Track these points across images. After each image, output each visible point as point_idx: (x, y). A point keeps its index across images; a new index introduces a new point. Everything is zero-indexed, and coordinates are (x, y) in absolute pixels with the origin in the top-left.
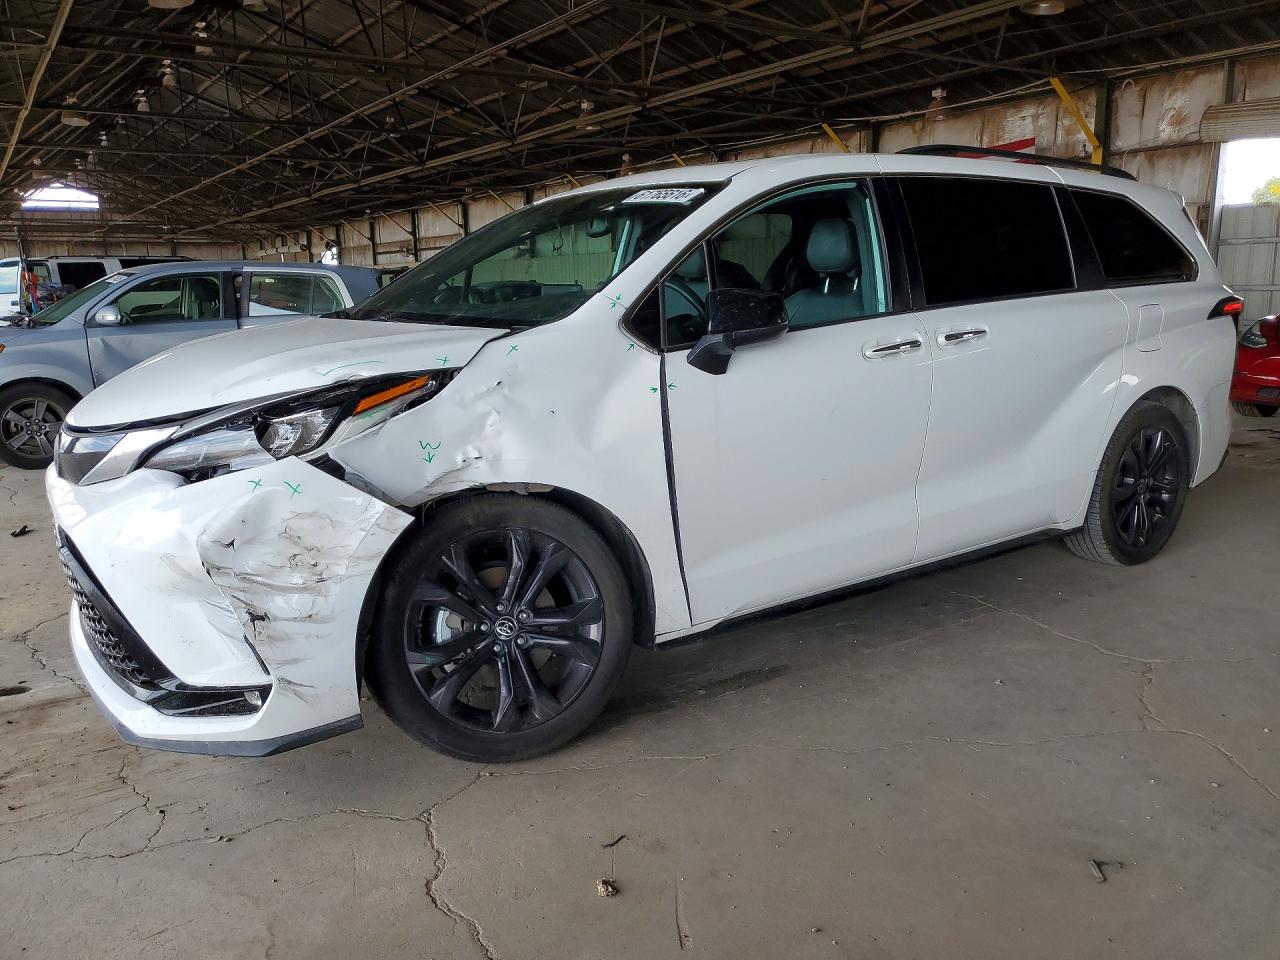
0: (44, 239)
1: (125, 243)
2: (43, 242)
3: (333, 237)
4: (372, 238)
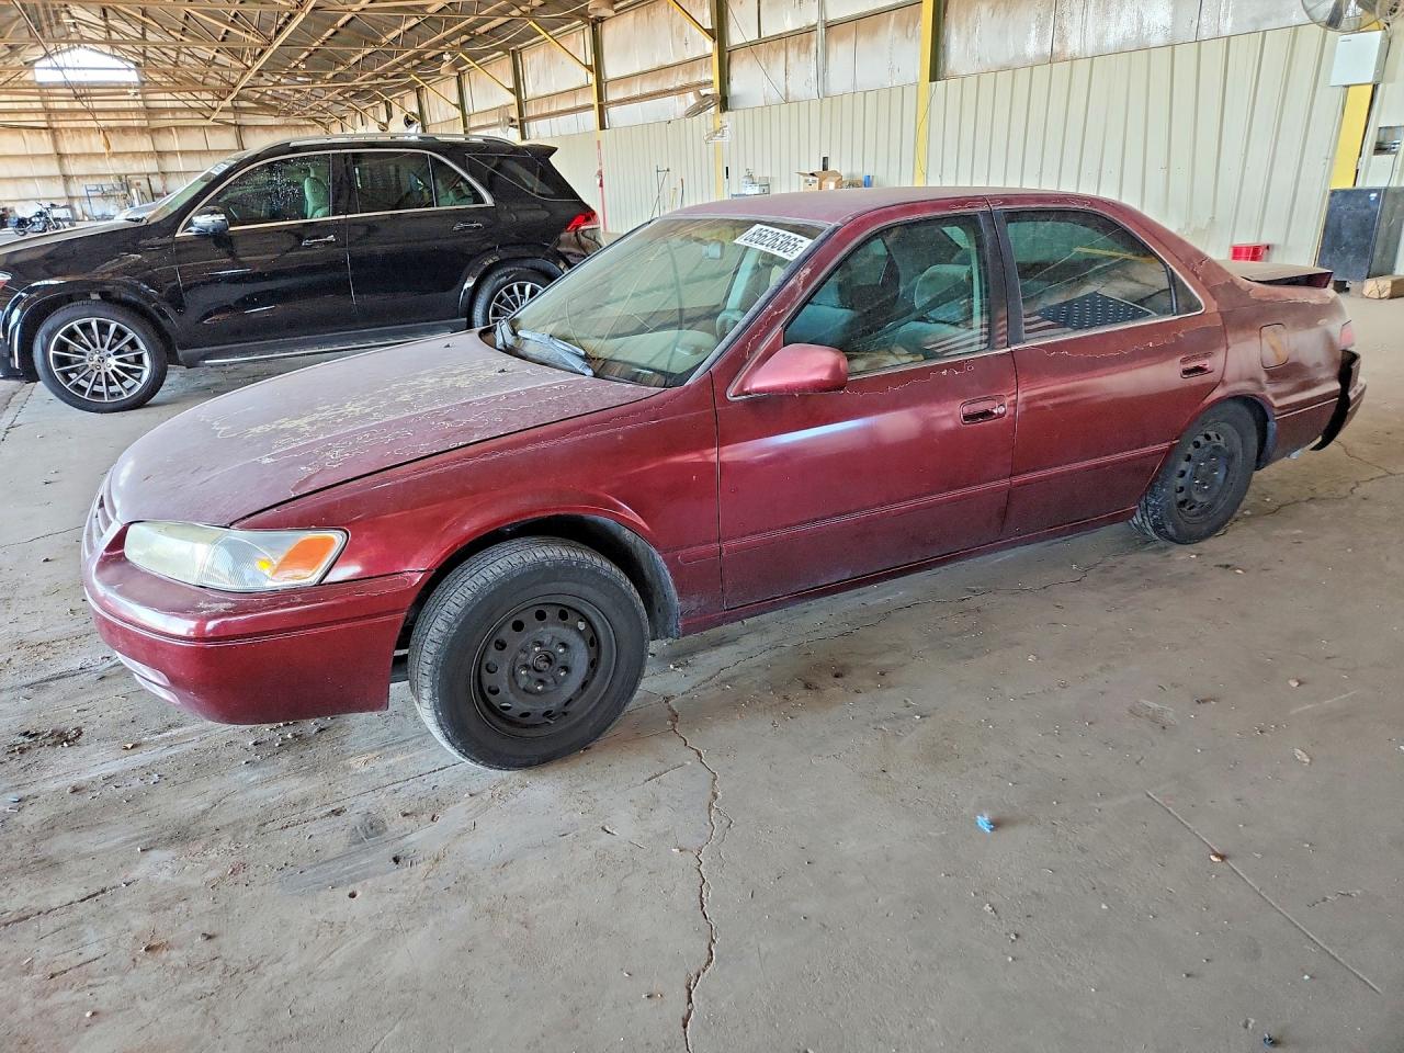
0: (73, 124)
1: (176, 127)
2: (72, 129)
3: (415, 110)
4: (461, 106)
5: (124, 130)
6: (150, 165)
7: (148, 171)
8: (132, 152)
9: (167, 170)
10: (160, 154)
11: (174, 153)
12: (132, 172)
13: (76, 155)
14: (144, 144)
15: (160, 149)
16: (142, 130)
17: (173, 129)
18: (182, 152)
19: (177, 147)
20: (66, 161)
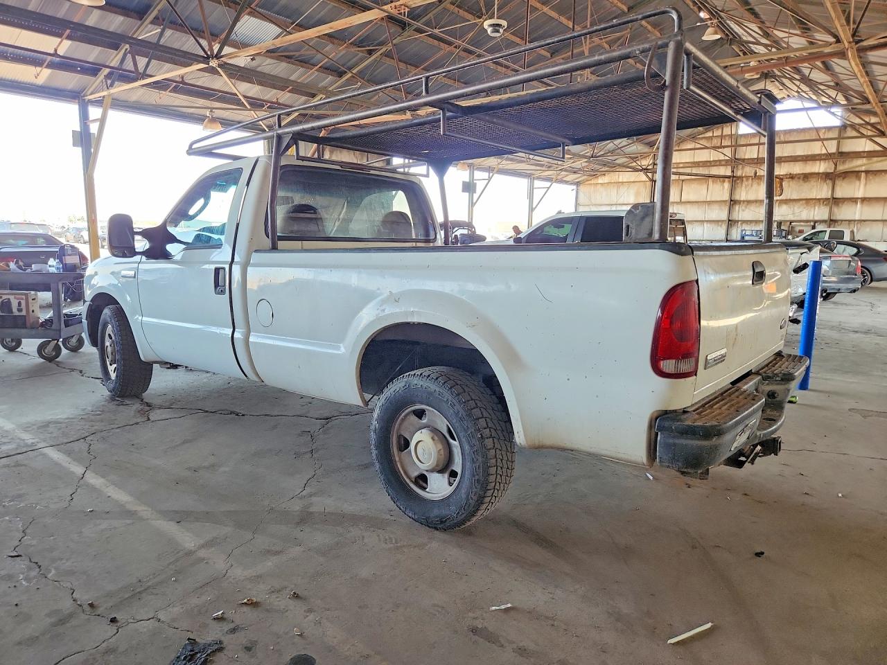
5: (806, 177)
6: (821, 213)
7: (816, 218)
8: (806, 199)
9: (839, 218)
10: (835, 201)
11: (854, 200)
12: (798, 219)
13: (749, 202)
14: (823, 191)
15: (839, 194)
16: (827, 176)
17: (863, 174)
18: (864, 200)
19: (860, 194)
20: (737, 207)
